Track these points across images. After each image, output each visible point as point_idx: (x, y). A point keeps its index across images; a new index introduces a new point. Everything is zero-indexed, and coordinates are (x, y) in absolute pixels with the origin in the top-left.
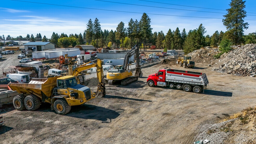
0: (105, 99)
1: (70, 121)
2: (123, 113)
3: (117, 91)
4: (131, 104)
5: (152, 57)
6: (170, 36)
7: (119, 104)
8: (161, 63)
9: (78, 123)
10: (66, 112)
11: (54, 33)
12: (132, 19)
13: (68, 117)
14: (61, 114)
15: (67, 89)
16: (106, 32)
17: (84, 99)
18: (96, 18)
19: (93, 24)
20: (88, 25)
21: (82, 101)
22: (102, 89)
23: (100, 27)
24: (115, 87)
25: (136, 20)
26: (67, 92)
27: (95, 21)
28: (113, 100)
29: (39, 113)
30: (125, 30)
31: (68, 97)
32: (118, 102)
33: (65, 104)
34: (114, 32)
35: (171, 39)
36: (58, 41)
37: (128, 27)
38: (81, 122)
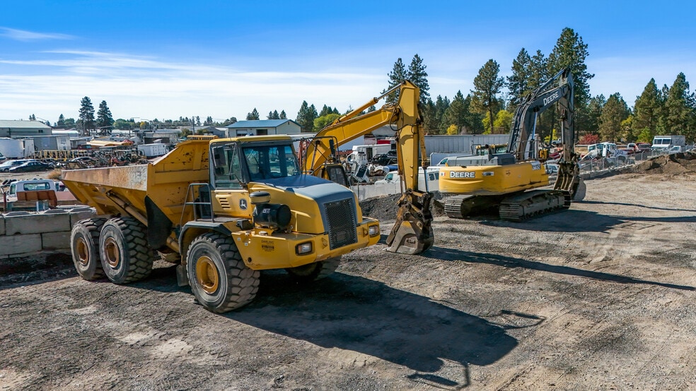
0: (430, 264)
1: (236, 347)
2: (531, 340)
3: (484, 239)
4: (570, 294)
5: (601, 154)
6: (653, 102)
7: (500, 287)
8: (643, 168)
9: (268, 363)
10: (233, 298)
11: (305, 104)
12: (523, 49)
13: (237, 326)
14: (210, 307)
15: (245, 187)
16: (442, 103)
17: (317, 240)
18: (416, 56)
19: (405, 72)
20: (393, 74)
21: (306, 247)
22: (419, 216)
23: (425, 80)
24: (472, 226)
25: (539, 52)
26: (245, 202)
27: (414, 62)
28: (469, 270)
29: (137, 292)
30: (502, 84)
31: (247, 226)
32: (494, 280)
33: (226, 260)
34: (465, 97)
35: (656, 111)
36: (315, 125)
37: (511, 74)
38: (288, 359)
